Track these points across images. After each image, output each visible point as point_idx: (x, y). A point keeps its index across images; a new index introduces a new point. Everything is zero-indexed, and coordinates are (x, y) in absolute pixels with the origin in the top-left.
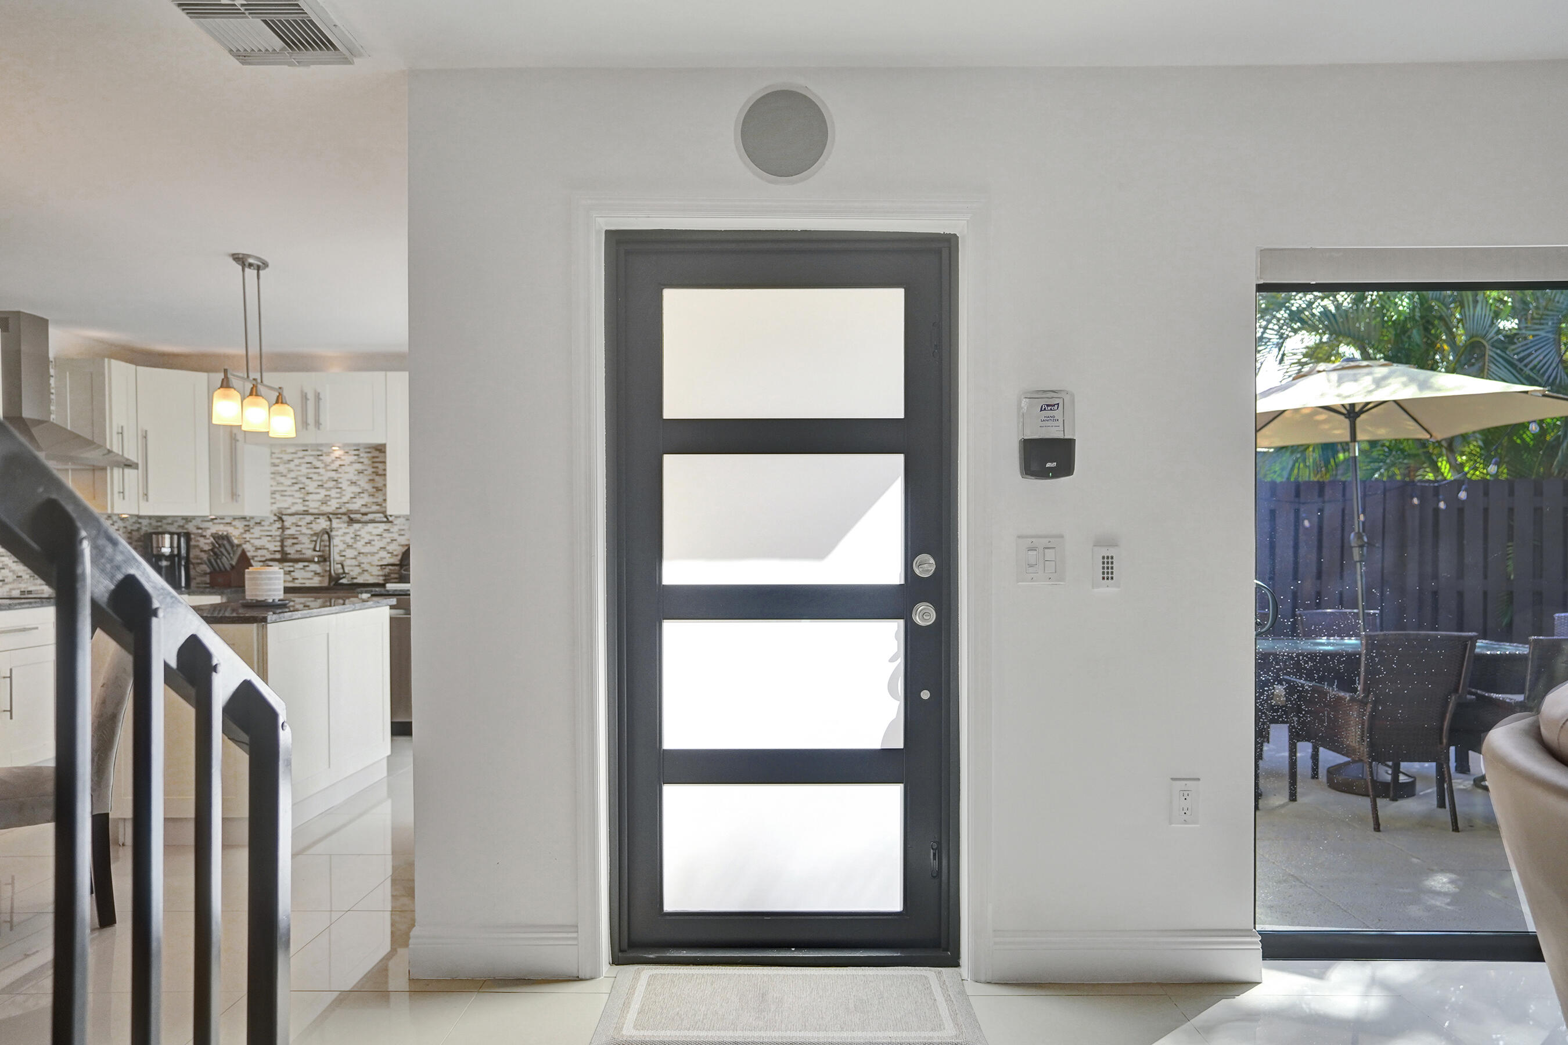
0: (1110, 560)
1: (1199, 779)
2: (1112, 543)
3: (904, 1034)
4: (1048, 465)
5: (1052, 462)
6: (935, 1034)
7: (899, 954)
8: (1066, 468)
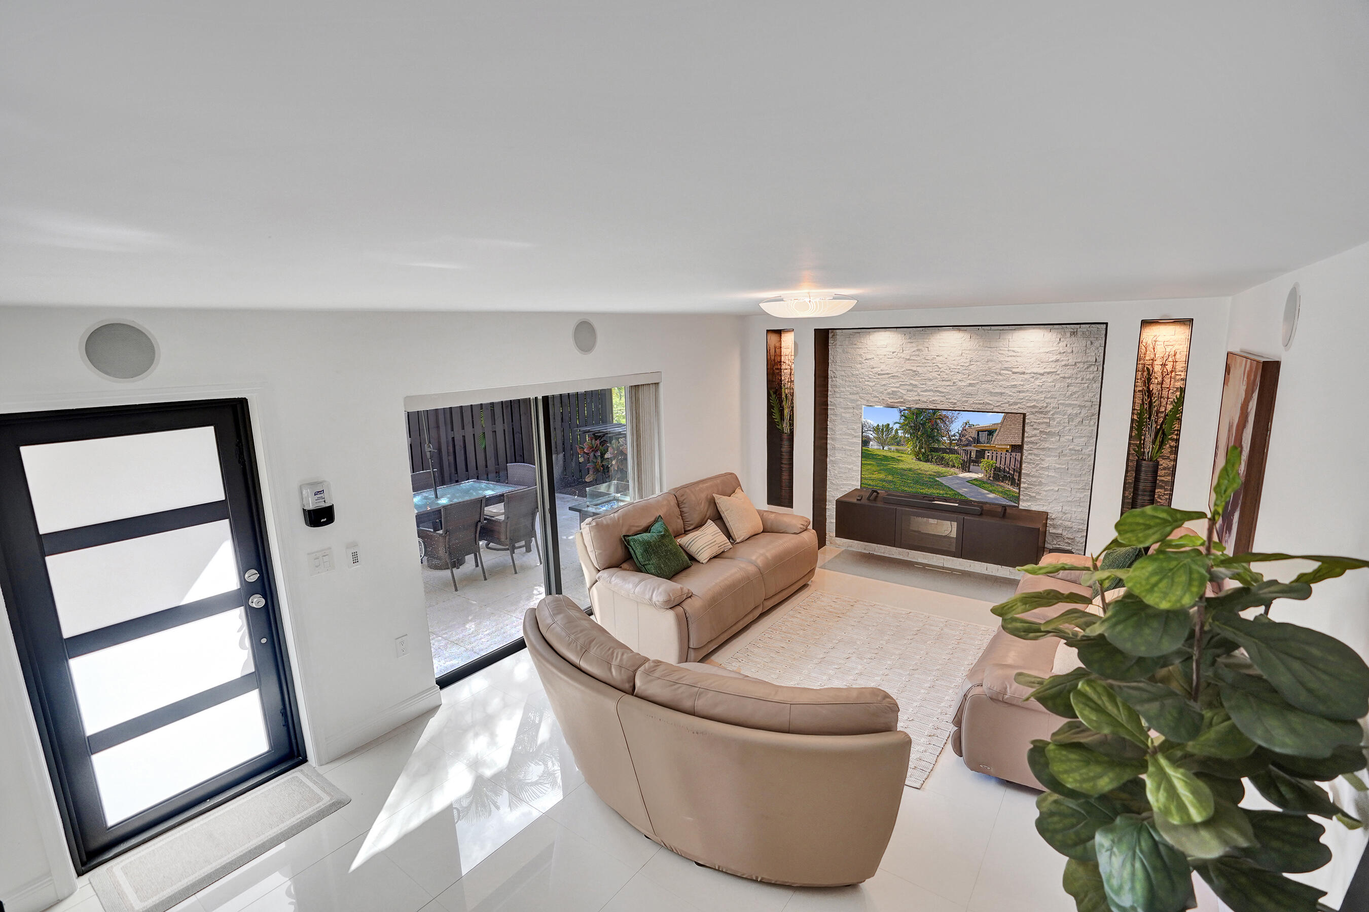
0: (356, 554)
1: (407, 635)
2: (355, 544)
3: (305, 812)
4: (322, 520)
5: (324, 519)
6: (321, 804)
7: (274, 772)
8: (331, 520)
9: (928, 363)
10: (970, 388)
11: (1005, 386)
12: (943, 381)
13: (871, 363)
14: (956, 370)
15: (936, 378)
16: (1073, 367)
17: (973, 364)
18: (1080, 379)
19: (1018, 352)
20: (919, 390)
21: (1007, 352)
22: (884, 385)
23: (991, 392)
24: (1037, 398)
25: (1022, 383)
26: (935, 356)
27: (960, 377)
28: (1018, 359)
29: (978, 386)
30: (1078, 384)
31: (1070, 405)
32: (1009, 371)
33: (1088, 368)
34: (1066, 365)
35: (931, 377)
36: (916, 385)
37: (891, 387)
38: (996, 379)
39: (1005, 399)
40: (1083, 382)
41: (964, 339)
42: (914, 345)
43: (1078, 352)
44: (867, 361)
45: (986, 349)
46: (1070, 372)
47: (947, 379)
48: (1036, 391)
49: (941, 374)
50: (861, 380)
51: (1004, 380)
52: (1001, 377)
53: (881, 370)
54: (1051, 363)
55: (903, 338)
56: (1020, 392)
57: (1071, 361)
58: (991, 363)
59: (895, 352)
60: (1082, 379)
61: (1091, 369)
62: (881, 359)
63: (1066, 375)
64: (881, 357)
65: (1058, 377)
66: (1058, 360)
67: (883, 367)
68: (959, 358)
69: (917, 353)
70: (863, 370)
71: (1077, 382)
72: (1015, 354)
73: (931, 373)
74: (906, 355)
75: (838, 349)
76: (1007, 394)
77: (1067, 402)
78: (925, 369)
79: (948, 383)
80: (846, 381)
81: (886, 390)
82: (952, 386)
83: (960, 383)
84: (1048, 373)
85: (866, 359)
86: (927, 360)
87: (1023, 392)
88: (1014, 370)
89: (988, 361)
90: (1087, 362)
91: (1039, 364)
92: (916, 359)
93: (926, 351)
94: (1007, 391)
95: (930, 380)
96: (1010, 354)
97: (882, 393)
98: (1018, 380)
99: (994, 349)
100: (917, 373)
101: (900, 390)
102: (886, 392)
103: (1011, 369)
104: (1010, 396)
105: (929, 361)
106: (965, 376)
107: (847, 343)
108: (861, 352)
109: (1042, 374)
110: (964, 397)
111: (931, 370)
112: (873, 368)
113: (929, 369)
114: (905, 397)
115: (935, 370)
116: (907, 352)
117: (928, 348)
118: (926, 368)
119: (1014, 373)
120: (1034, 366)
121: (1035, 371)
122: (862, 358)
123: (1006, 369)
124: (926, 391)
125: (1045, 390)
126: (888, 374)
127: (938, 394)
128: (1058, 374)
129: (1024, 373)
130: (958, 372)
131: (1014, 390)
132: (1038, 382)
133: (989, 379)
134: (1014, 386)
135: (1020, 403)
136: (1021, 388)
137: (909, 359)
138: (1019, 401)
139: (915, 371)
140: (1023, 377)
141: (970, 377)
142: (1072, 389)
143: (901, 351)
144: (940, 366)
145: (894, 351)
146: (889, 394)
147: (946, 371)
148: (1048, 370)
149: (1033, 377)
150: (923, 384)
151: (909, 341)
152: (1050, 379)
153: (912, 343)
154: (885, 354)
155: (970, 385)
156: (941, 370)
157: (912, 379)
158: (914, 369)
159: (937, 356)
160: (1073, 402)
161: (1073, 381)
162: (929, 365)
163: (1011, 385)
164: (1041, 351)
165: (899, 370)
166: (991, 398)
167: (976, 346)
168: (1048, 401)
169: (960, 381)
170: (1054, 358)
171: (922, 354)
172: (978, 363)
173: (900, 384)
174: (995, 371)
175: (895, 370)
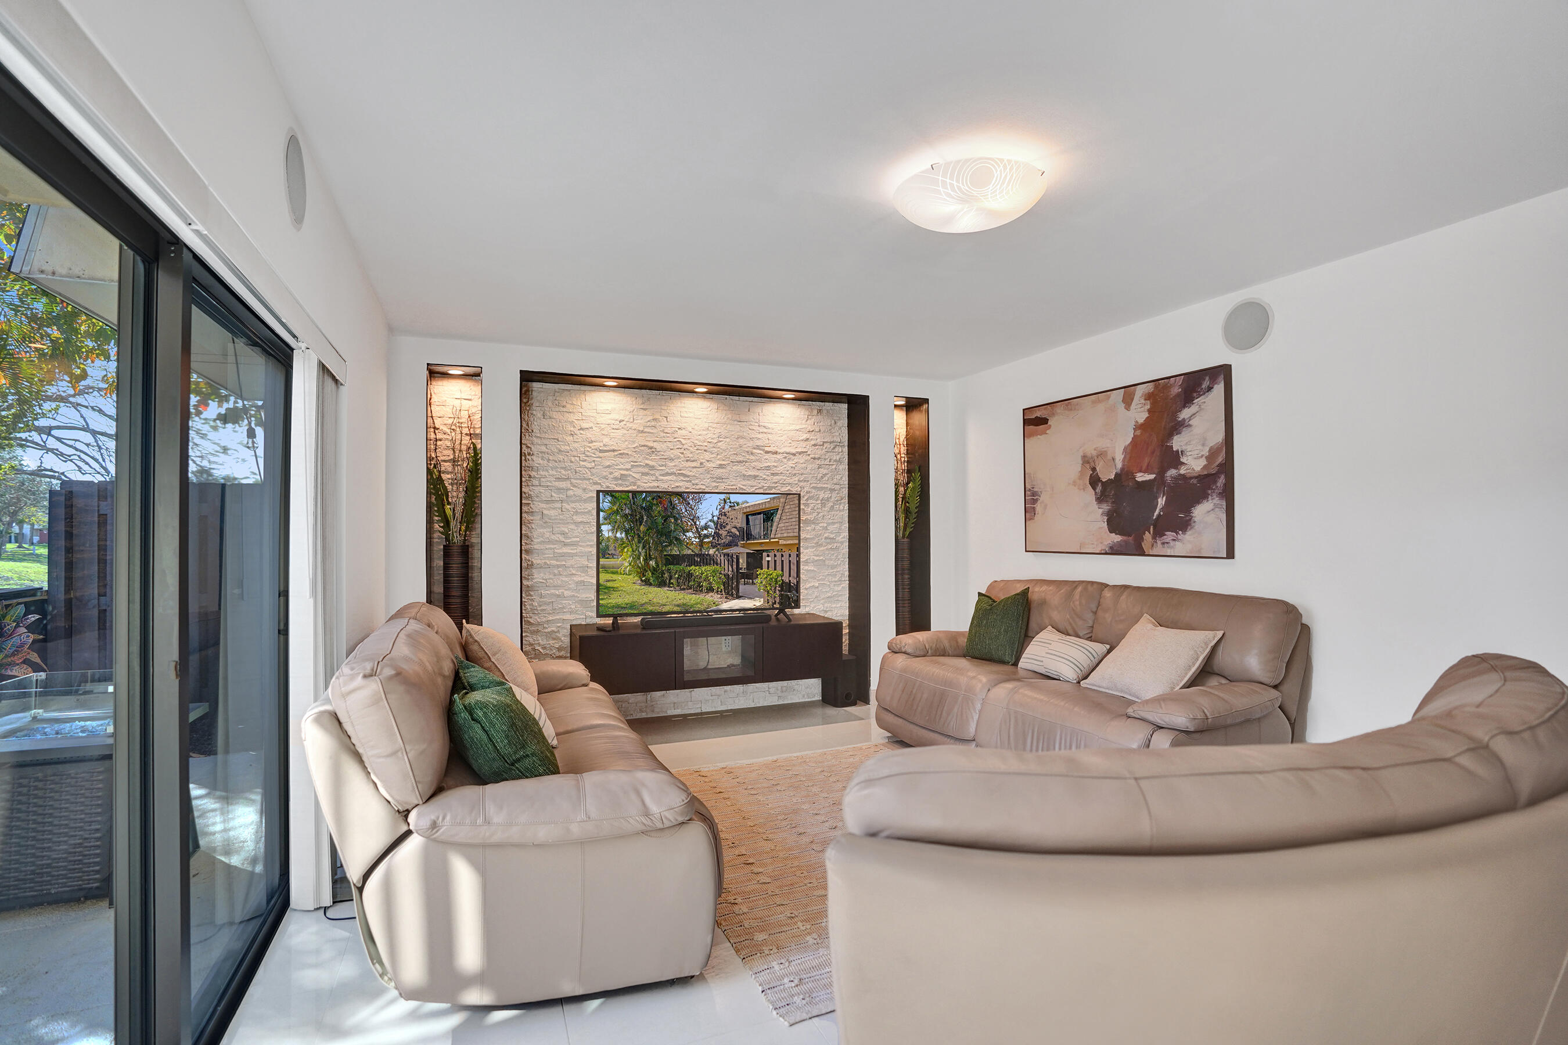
9: (668, 437)
10: (721, 470)
11: (758, 468)
12: (687, 461)
13: (588, 434)
14: (702, 448)
15: (679, 458)
16: (822, 447)
17: (720, 441)
18: (828, 460)
19: (769, 428)
20: (657, 474)
21: (758, 428)
22: (609, 466)
23: (744, 475)
24: (791, 481)
25: (776, 464)
26: (677, 429)
27: (707, 456)
28: (770, 436)
29: (729, 468)
30: (827, 466)
31: (822, 488)
32: (760, 450)
33: (834, 448)
34: (815, 445)
35: (672, 456)
36: (653, 466)
37: (619, 469)
38: (748, 459)
39: (759, 483)
40: (831, 463)
41: (709, 409)
42: (647, 412)
43: (824, 432)
44: (582, 432)
45: (736, 422)
46: (819, 453)
47: (692, 459)
48: (790, 473)
49: (685, 452)
50: (573, 459)
51: (757, 460)
52: (752, 457)
53: (604, 445)
54: (802, 443)
55: (634, 402)
56: (773, 474)
57: (819, 441)
58: (742, 440)
59: (623, 421)
60: (831, 459)
61: (836, 450)
62: (603, 429)
63: (817, 456)
64: (603, 426)
65: (809, 458)
66: (808, 439)
67: (606, 440)
68: (705, 432)
69: (653, 423)
70: (576, 445)
71: (826, 463)
72: (765, 430)
73: (672, 451)
74: (639, 423)
75: (534, 413)
76: (761, 477)
77: (819, 486)
78: (664, 446)
79: (694, 464)
80: (549, 460)
81: (611, 473)
82: (699, 468)
83: (708, 465)
84: (800, 453)
85: (581, 429)
86: (667, 433)
87: (777, 474)
88: (767, 449)
89: (738, 438)
90: (833, 442)
91: (790, 443)
92: (652, 431)
93: (664, 423)
94: (760, 473)
95: (672, 460)
96: (761, 430)
97: (605, 478)
98: (771, 460)
99: (743, 423)
100: (653, 450)
101: (631, 473)
102: (612, 476)
103: (763, 448)
104: (764, 479)
105: (669, 435)
106: (712, 456)
107: (550, 404)
108: (572, 417)
109: (794, 455)
110: (714, 481)
111: (672, 448)
112: (592, 442)
113: (669, 444)
114: (639, 483)
115: (677, 447)
116: (638, 421)
117: (667, 417)
118: (665, 444)
119: (767, 452)
120: (786, 444)
121: (788, 451)
122: (574, 427)
123: (758, 447)
124: (667, 474)
125: (798, 472)
126: (614, 451)
127: (682, 478)
128: (809, 455)
129: (776, 453)
130: (705, 451)
131: (768, 472)
132: (790, 463)
133: (741, 459)
134: (768, 468)
135: (775, 488)
136: (776, 470)
137: (642, 432)
138: (773, 485)
139: (651, 448)
140: (776, 457)
141: (719, 457)
142: (823, 471)
143: (632, 421)
144: (683, 441)
145: (623, 419)
146: (616, 479)
147: (691, 448)
148: (800, 450)
149: (785, 458)
150: (663, 465)
151: (642, 407)
152: (801, 459)
153: (645, 409)
154: (609, 422)
155: (721, 466)
156: (685, 447)
157: (647, 459)
158: (650, 444)
159: (679, 429)
160: (824, 486)
161: (823, 463)
162: (669, 440)
163: (766, 467)
164: (793, 427)
165: (629, 446)
166: (744, 483)
167: (724, 418)
168: (801, 484)
169: (708, 461)
170: (805, 436)
171: (660, 426)
172: (728, 440)
173: (632, 465)
174: (747, 450)
175: (624, 446)
